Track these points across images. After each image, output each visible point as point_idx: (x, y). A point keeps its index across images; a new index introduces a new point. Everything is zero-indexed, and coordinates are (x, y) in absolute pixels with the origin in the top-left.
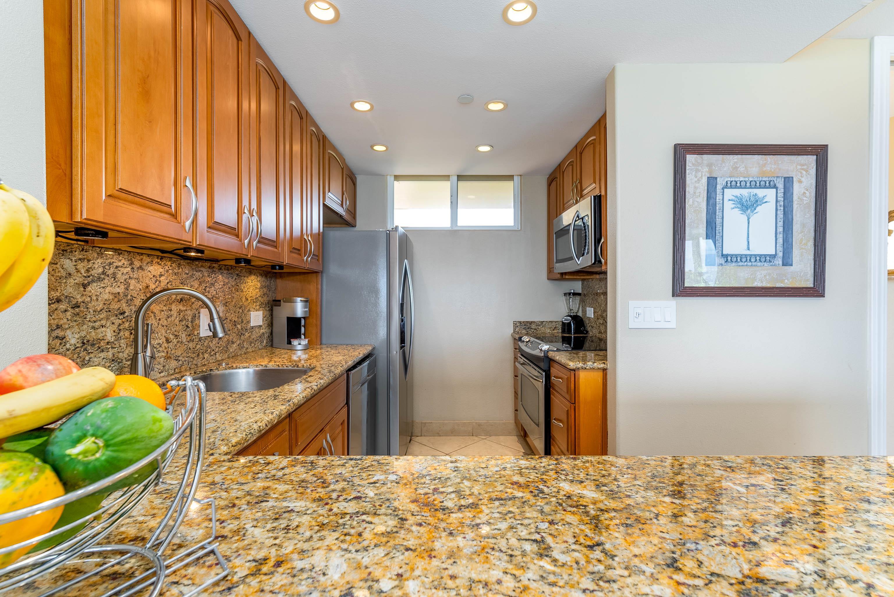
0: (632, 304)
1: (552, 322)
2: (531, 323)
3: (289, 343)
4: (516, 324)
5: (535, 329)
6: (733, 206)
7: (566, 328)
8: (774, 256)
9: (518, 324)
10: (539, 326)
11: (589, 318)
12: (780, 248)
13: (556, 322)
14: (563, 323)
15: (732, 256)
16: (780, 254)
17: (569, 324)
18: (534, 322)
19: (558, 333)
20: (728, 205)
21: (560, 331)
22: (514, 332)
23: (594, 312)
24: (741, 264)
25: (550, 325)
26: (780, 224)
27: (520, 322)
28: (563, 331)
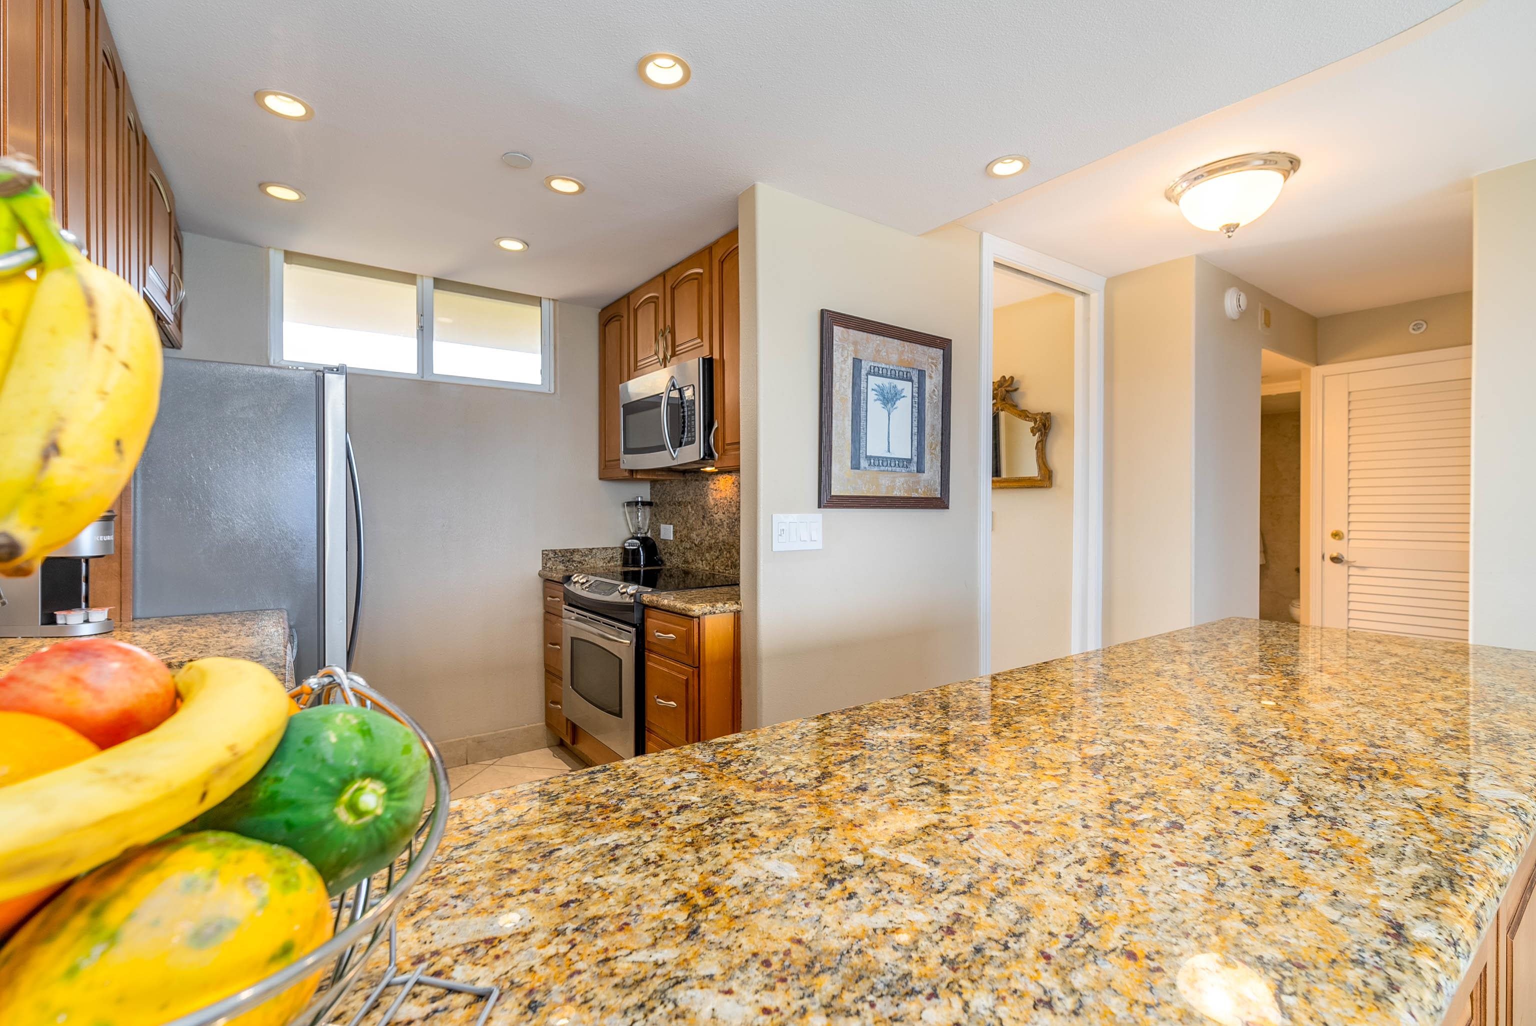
0: (777, 517)
1: (606, 549)
2: (573, 552)
3: (50, 620)
4: (547, 555)
5: (580, 562)
6: (876, 397)
7: (630, 557)
8: (909, 461)
9: (551, 555)
10: (586, 556)
11: (665, 542)
12: (915, 453)
13: (612, 549)
14: (625, 551)
15: (874, 458)
16: (915, 459)
17: (635, 552)
18: (578, 550)
19: (616, 566)
20: (872, 396)
21: (619, 563)
22: (544, 568)
23: (675, 532)
24: (882, 468)
25: (604, 554)
26: (915, 423)
27: (554, 552)
28: (625, 563)
